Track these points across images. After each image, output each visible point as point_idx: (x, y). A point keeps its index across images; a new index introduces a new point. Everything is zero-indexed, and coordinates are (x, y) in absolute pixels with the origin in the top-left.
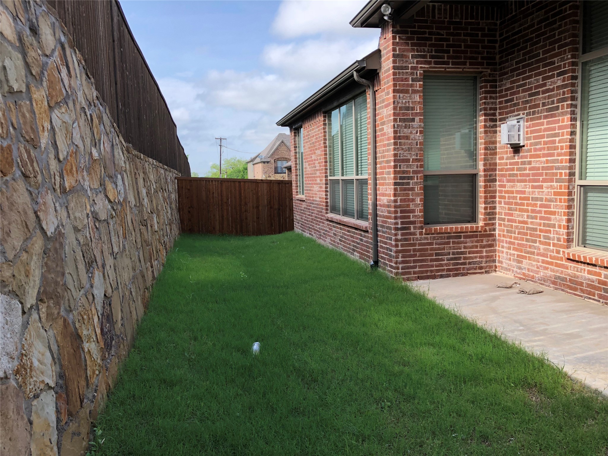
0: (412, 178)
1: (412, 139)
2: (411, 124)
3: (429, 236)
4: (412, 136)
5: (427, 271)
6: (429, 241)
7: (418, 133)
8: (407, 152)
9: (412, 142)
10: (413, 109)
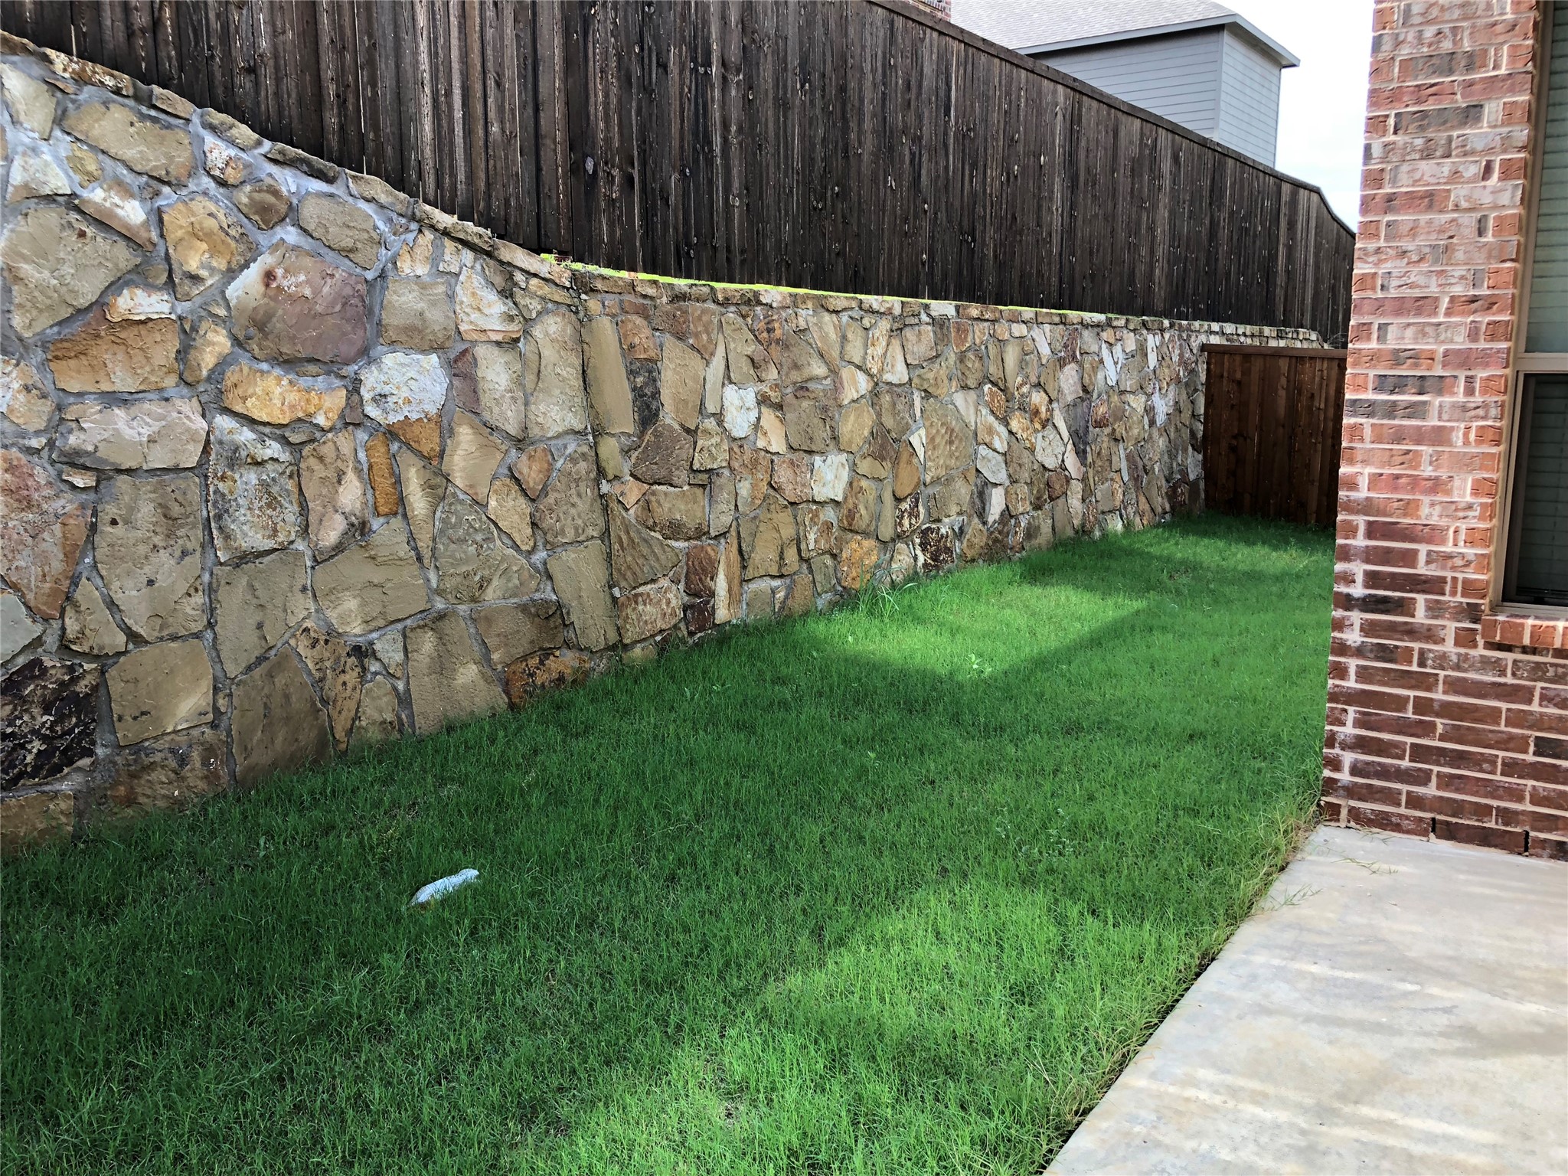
0: (1441, 385)
1: (1457, 208)
2: (1455, 134)
3: (1509, 657)
4: (1459, 193)
5: (1484, 811)
6: (1509, 680)
7: (1496, 175)
8: (1424, 267)
9: (1453, 220)
10: (1473, 61)
